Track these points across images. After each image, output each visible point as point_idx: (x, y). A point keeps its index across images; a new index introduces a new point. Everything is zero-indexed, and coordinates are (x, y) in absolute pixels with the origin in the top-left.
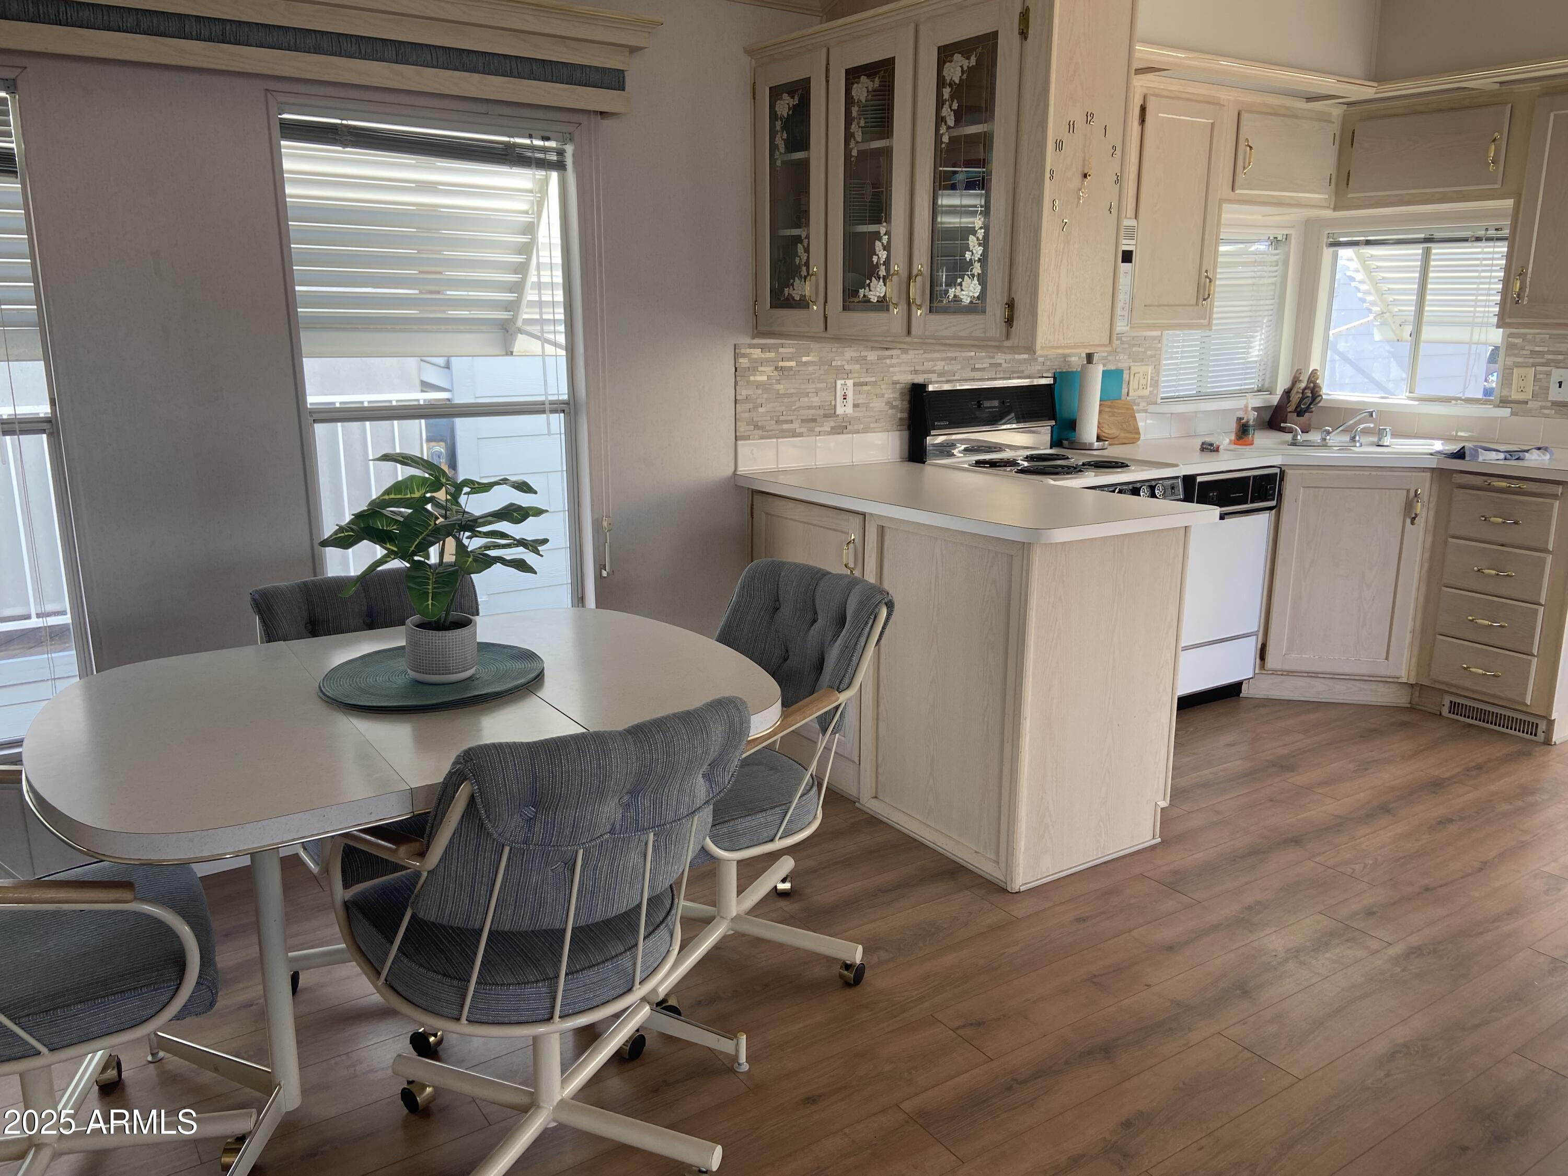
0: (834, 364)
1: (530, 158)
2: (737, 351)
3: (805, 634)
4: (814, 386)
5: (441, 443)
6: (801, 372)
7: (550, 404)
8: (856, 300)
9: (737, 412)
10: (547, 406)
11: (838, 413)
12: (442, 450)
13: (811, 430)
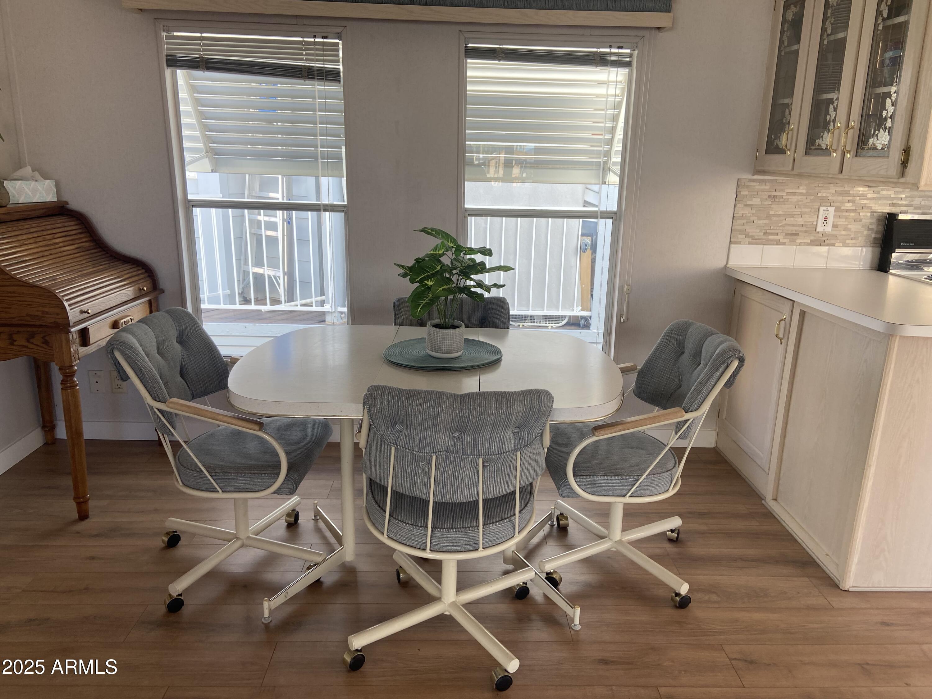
0: (819, 195)
1: (608, 60)
2: (739, 183)
3: (692, 372)
4: (801, 210)
5: (589, 237)
6: (789, 200)
7: (600, 213)
8: (813, 148)
9: (733, 225)
10: (599, 214)
11: (817, 230)
12: (589, 241)
13: (793, 242)
